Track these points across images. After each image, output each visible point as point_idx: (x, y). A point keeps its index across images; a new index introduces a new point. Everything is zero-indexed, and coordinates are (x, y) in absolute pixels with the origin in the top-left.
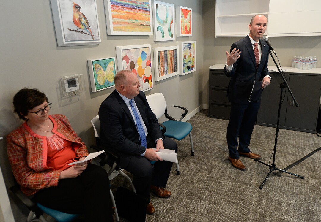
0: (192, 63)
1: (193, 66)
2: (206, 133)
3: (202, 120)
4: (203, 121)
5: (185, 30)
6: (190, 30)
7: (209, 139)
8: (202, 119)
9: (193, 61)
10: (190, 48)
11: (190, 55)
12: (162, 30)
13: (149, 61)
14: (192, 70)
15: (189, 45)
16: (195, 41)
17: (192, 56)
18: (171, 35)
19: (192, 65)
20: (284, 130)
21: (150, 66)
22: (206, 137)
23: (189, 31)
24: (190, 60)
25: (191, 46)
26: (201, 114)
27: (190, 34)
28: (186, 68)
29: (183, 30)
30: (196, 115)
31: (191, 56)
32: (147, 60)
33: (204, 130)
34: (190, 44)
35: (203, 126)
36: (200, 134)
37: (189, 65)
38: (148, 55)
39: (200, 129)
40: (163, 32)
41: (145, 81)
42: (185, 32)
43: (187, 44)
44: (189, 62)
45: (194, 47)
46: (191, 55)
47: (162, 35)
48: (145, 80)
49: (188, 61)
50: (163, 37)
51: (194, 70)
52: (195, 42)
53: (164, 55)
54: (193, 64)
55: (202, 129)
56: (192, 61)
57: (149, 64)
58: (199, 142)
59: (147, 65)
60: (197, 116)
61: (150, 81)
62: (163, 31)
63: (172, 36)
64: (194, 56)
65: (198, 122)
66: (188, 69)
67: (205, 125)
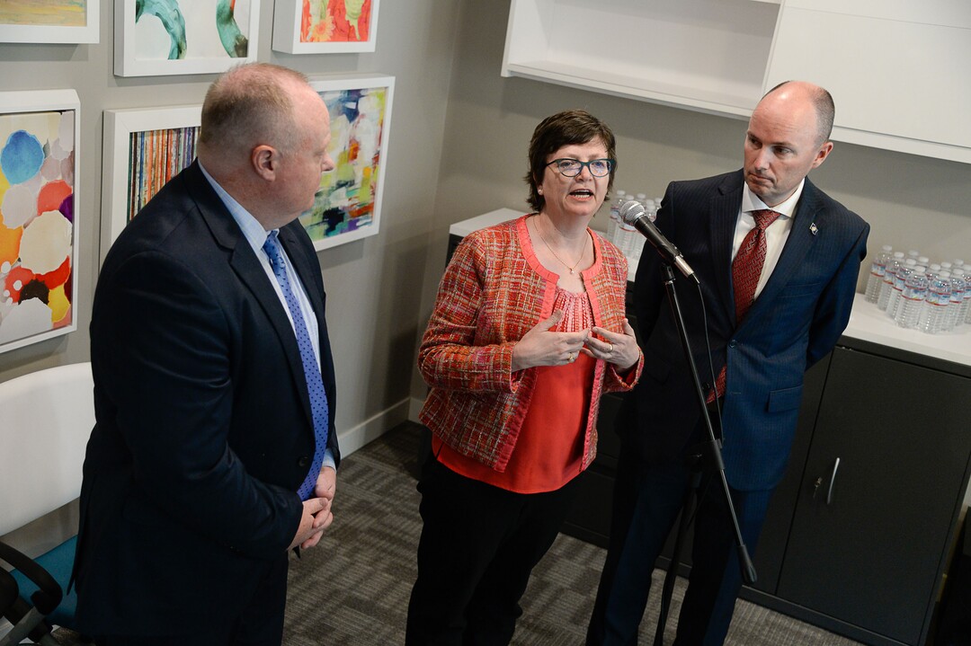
0: (358, 193)
1: (366, 210)
2: (370, 575)
3: (378, 492)
4: (378, 497)
5: (329, 19)
6: (364, 20)
7: (367, 620)
8: (378, 487)
9: (364, 181)
10: (353, 115)
11: (353, 152)
12: (170, 15)
13: (62, 184)
14: (353, 226)
15: (348, 100)
16: (393, 78)
17: (366, 155)
18: (231, 42)
19: (356, 201)
20: (768, 611)
21: (67, 209)
22: (355, 604)
23: (354, 23)
24: (344, 178)
25: (364, 106)
26: (387, 451)
27: (364, 37)
28: (318, 219)
29: (315, 21)
30: (357, 458)
31: (355, 157)
32: (44, 182)
33: (364, 557)
34: (355, 95)
35: (370, 531)
36: (331, 579)
37: (340, 201)
38: (58, 155)
39: (343, 550)
40: (176, 28)
41: (22, 296)
42: (330, 27)
43: (338, 95)
44: (340, 185)
45: (382, 110)
46: (356, 149)
47: (168, 44)
48: (18, 286)
49: (334, 183)
50: (179, 50)
51: (369, 229)
52: (390, 82)
53: (173, 151)
54: (362, 196)
55: (356, 550)
56: (358, 181)
57: (60, 200)
58: (305, 634)
59: (42, 208)
60: (364, 461)
61: (57, 293)
62: (179, 18)
63: (242, 48)
64: (376, 159)
65: (354, 501)
66: (326, 226)
67: (380, 528)
